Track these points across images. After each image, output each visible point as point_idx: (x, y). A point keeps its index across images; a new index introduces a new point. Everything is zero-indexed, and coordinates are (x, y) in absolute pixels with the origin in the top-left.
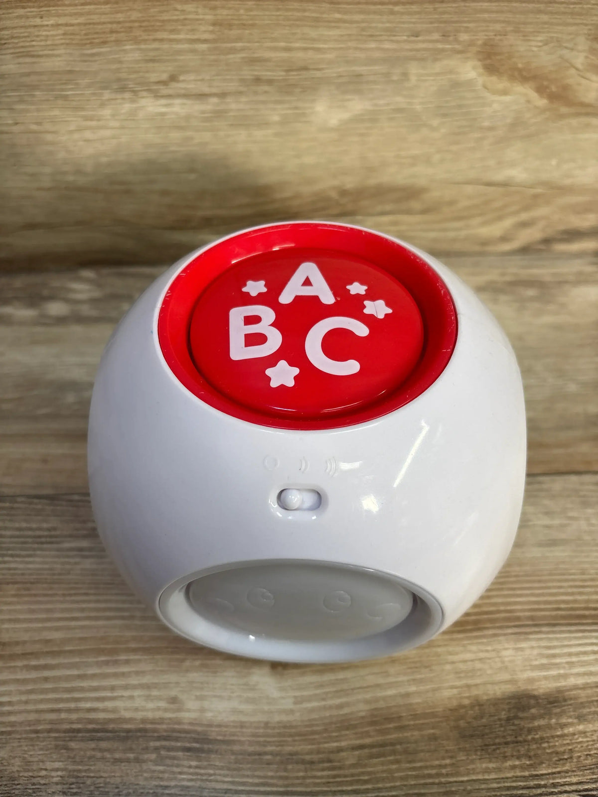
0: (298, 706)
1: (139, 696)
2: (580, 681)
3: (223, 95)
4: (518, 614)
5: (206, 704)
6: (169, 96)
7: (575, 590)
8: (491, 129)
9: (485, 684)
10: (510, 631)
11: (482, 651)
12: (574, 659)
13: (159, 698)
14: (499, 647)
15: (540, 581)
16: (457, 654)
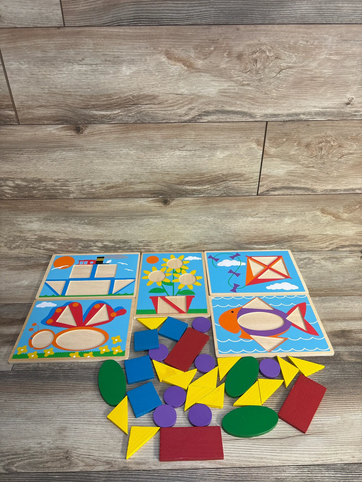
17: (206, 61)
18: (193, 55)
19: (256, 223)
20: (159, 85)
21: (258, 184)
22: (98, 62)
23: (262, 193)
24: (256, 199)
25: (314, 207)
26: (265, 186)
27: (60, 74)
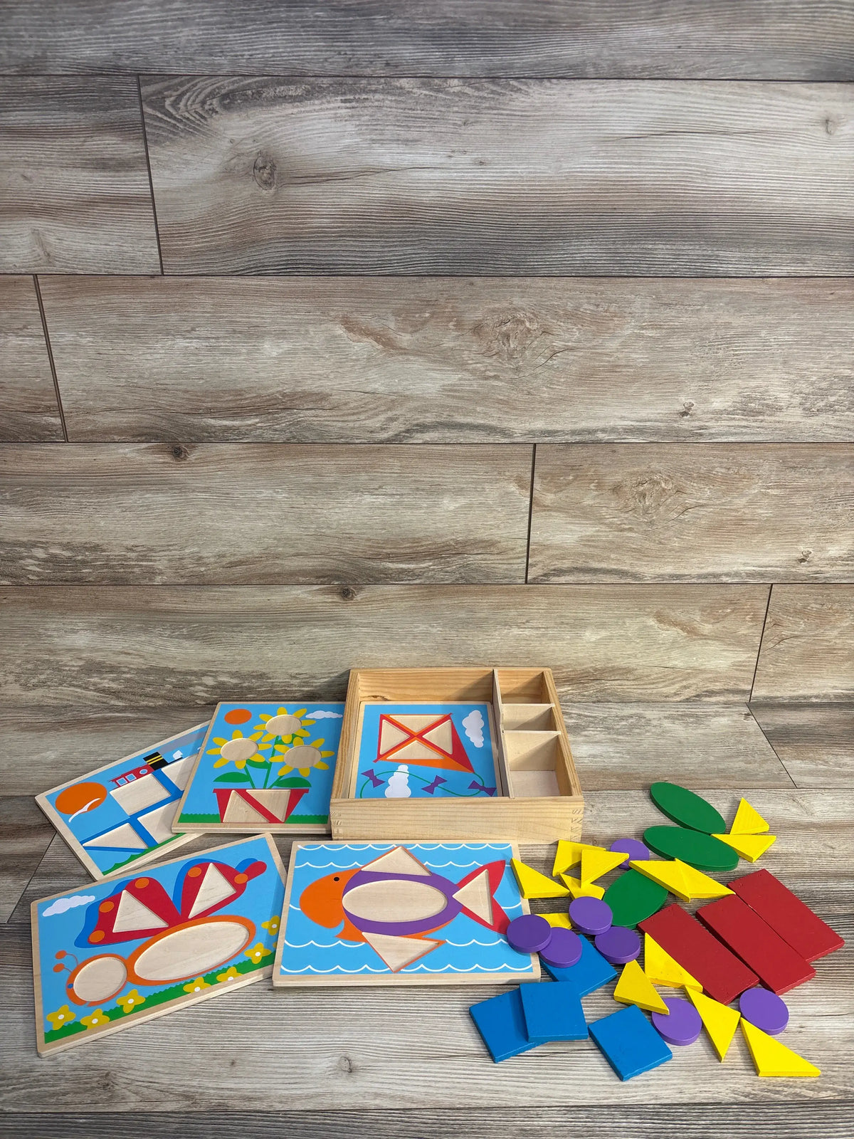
17: (417, 335)
18: (392, 325)
19: (527, 640)
20: (332, 376)
21: (525, 561)
22: (221, 334)
23: (534, 579)
24: (523, 591)
25: (640, 609)
26: (540, 565)
27: (150, 353)
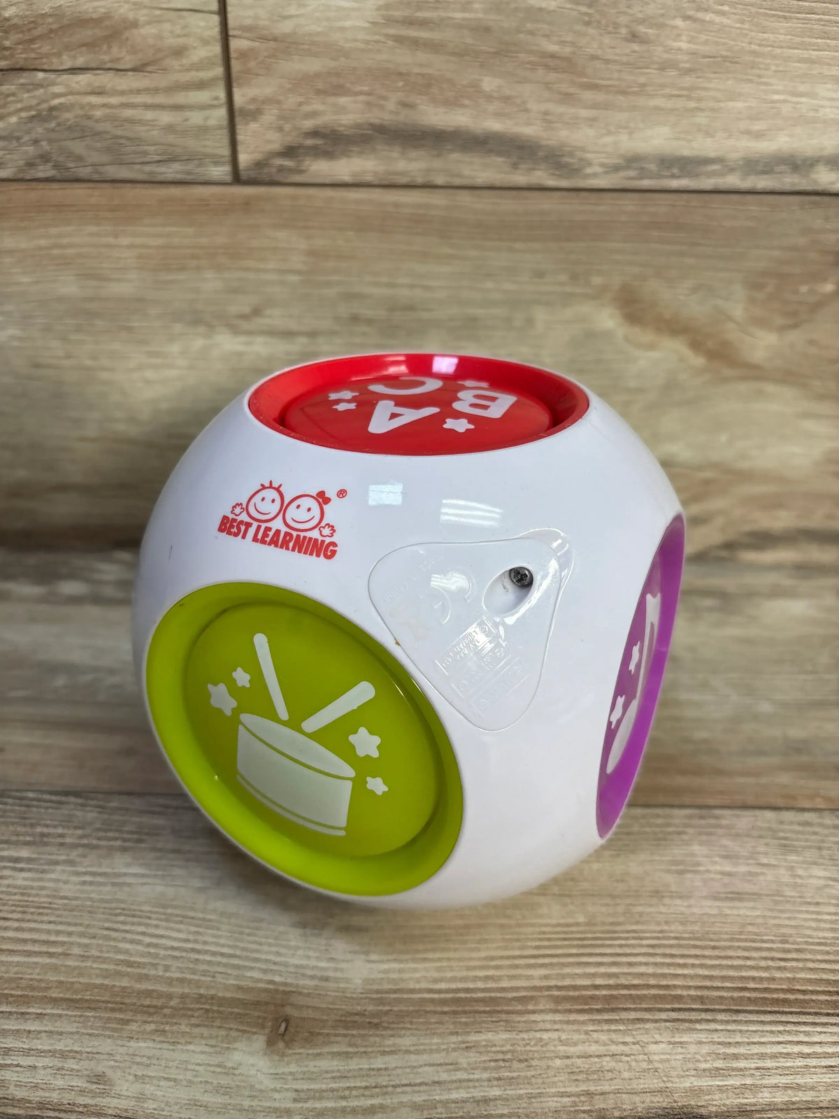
0: (300, 1105)
1: (45, 1068)
2: (780, 1098)
3: (313, 334)
4: (679, 992)
5: (149, 1089)
6: (250, 333)
7: (771, 963)
8: (640, 390)
9: (618, 1092)
10: (663, 1016)
11: (617, 1044)
12: (769, 1063)
13: (75, 1073)
14: (645, 1038)
15: (714, 948)
16: (575, 1044)
21: (221, 94)
23: (259, 165)
24: (232, 207)
25: (574, 277)
26: (269, 116)
